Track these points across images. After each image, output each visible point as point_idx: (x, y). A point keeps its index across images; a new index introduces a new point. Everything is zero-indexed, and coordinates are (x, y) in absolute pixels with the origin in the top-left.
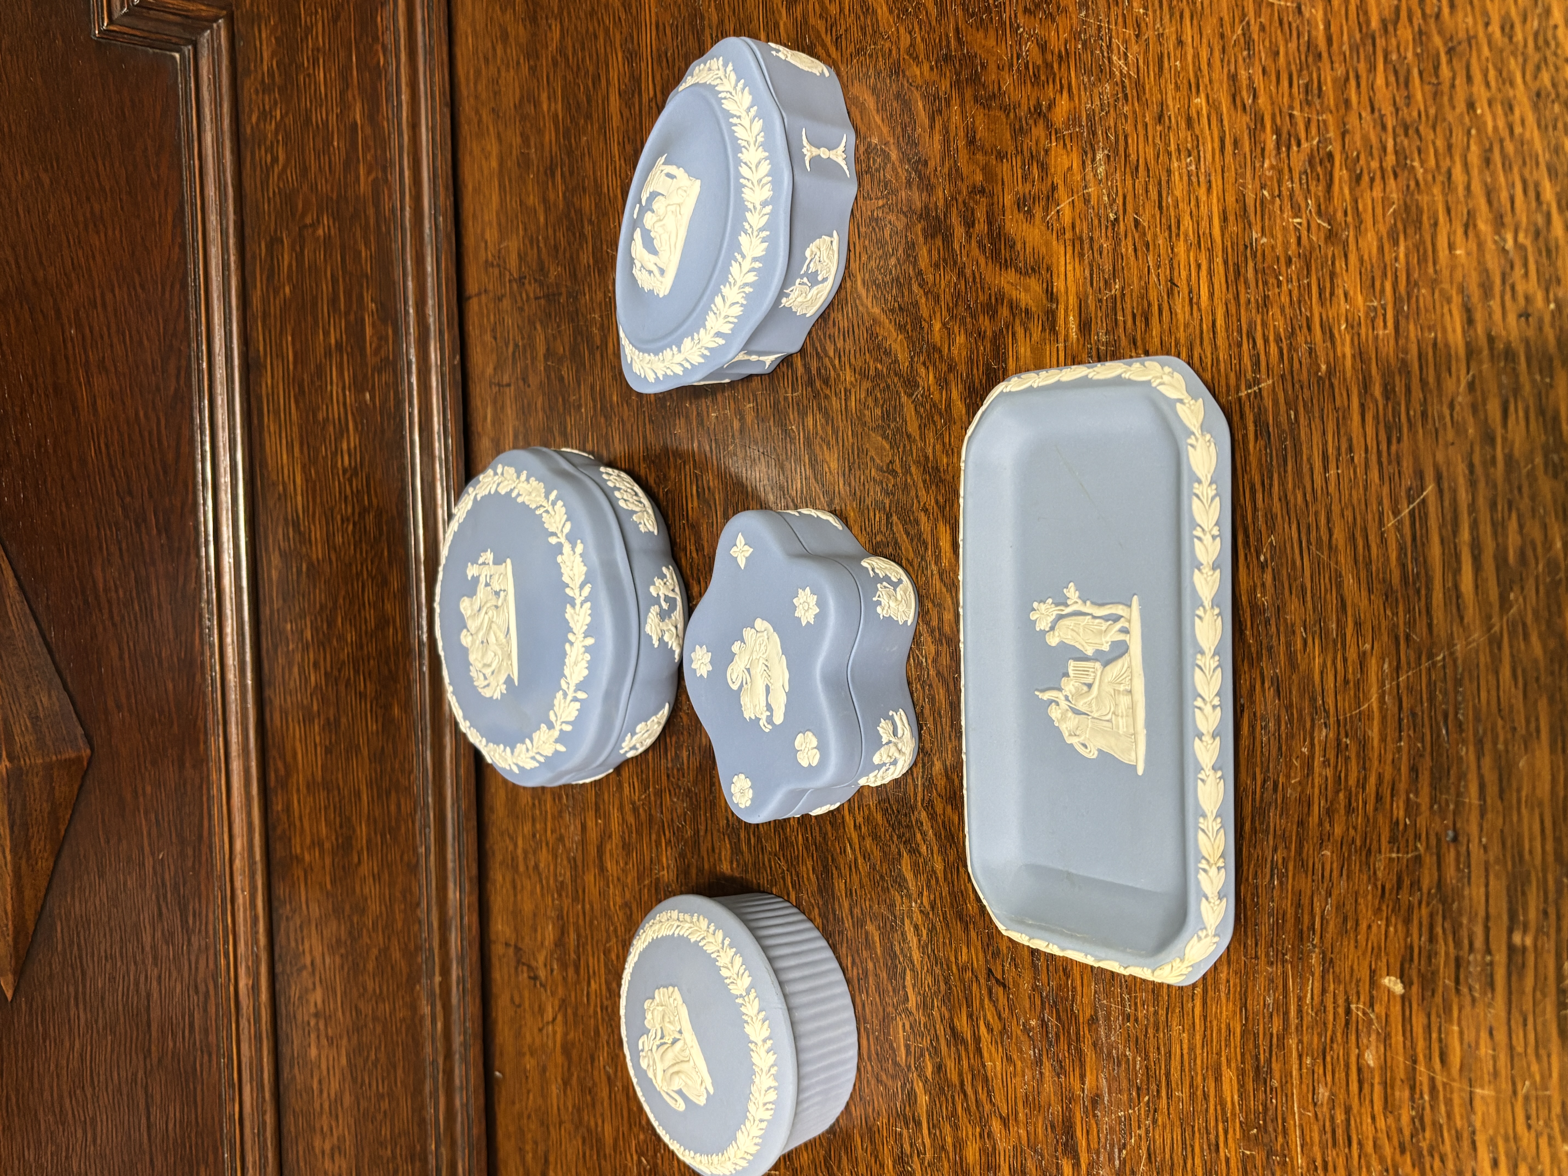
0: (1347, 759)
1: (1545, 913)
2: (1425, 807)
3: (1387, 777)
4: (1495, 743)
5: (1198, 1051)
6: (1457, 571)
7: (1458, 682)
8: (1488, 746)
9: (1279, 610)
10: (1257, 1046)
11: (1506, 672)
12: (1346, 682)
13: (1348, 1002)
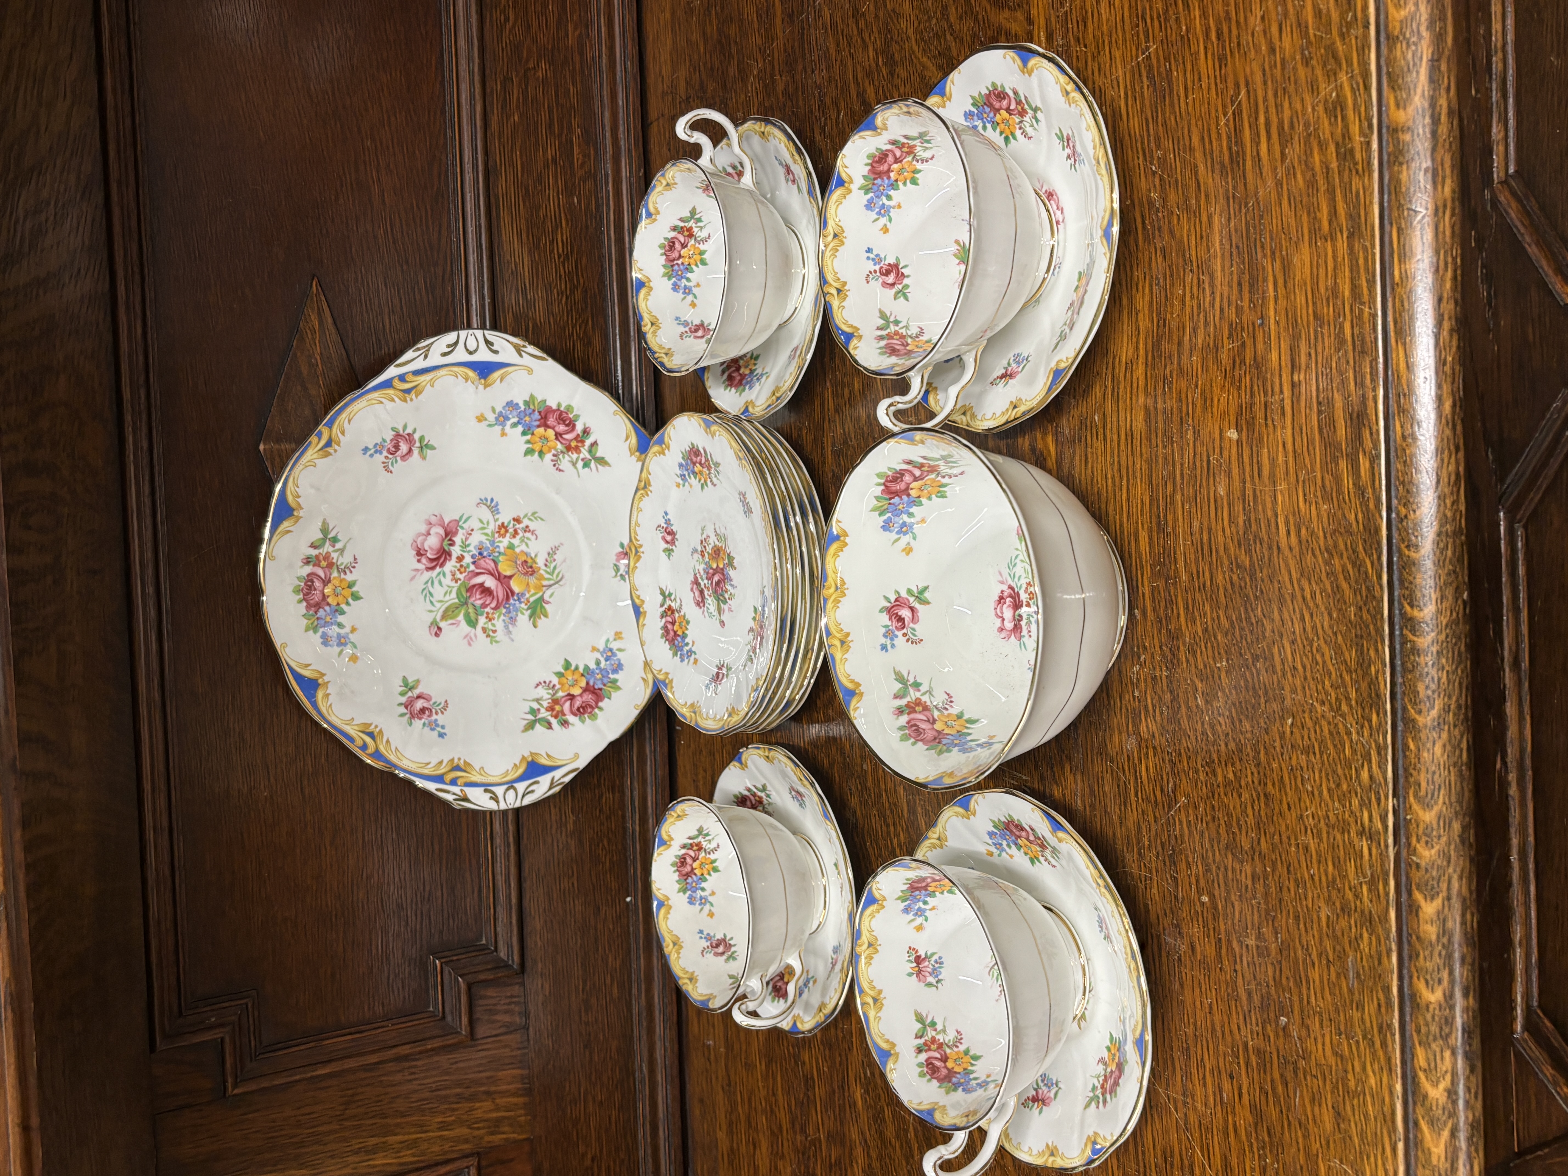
0: (1204, 289)
1: (1310, 354)
2: (1246, 308)
3: (1226, 294)
4: (1281, 251)
5: (1125, 525)
6: (1258, 144)
7: (1261, 217)
8: (1277, 255)
9: (1164, 200)
10: (1158, 508)
11: (1285, 202)
12: (1202, 237)
13: (1208, 457)
